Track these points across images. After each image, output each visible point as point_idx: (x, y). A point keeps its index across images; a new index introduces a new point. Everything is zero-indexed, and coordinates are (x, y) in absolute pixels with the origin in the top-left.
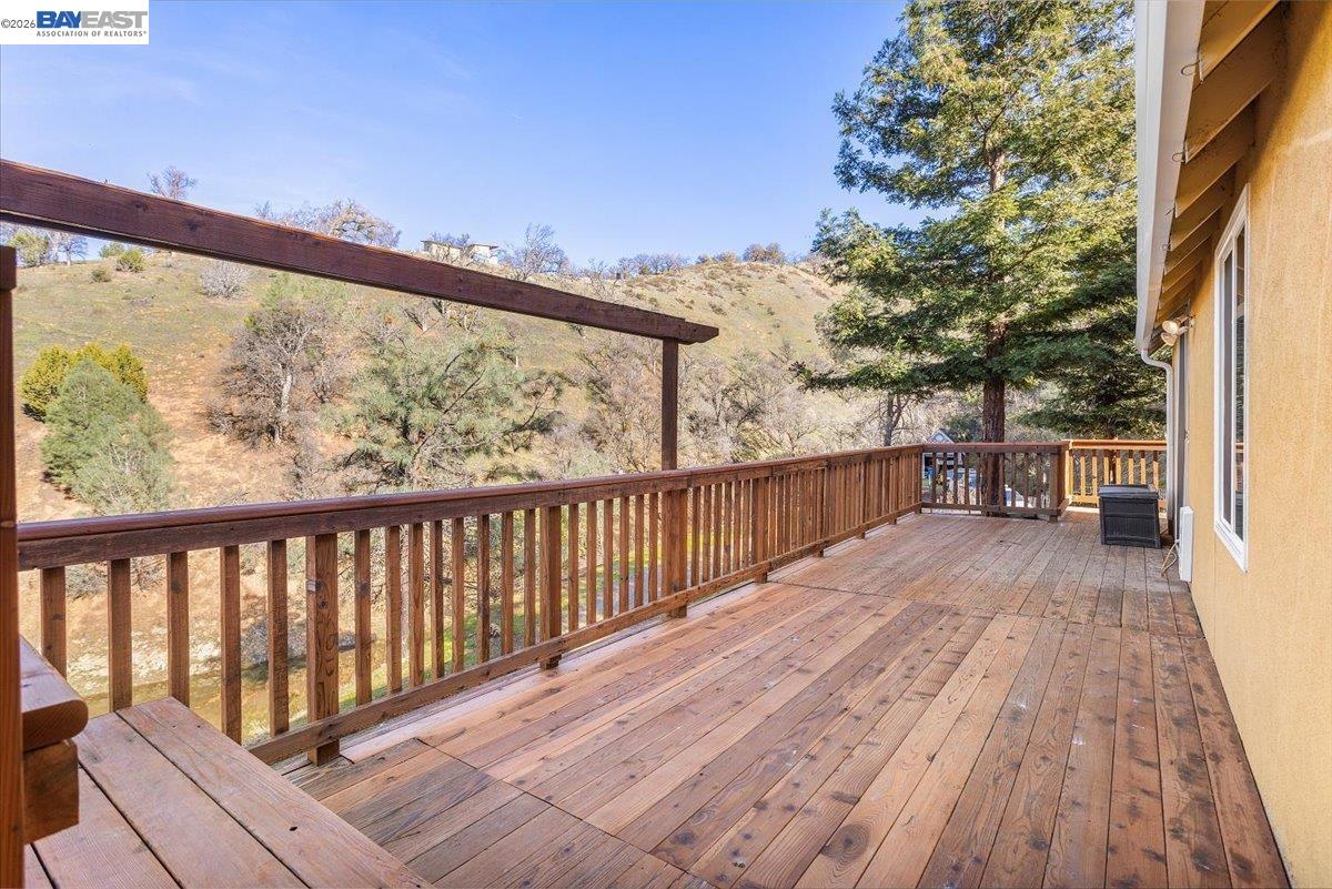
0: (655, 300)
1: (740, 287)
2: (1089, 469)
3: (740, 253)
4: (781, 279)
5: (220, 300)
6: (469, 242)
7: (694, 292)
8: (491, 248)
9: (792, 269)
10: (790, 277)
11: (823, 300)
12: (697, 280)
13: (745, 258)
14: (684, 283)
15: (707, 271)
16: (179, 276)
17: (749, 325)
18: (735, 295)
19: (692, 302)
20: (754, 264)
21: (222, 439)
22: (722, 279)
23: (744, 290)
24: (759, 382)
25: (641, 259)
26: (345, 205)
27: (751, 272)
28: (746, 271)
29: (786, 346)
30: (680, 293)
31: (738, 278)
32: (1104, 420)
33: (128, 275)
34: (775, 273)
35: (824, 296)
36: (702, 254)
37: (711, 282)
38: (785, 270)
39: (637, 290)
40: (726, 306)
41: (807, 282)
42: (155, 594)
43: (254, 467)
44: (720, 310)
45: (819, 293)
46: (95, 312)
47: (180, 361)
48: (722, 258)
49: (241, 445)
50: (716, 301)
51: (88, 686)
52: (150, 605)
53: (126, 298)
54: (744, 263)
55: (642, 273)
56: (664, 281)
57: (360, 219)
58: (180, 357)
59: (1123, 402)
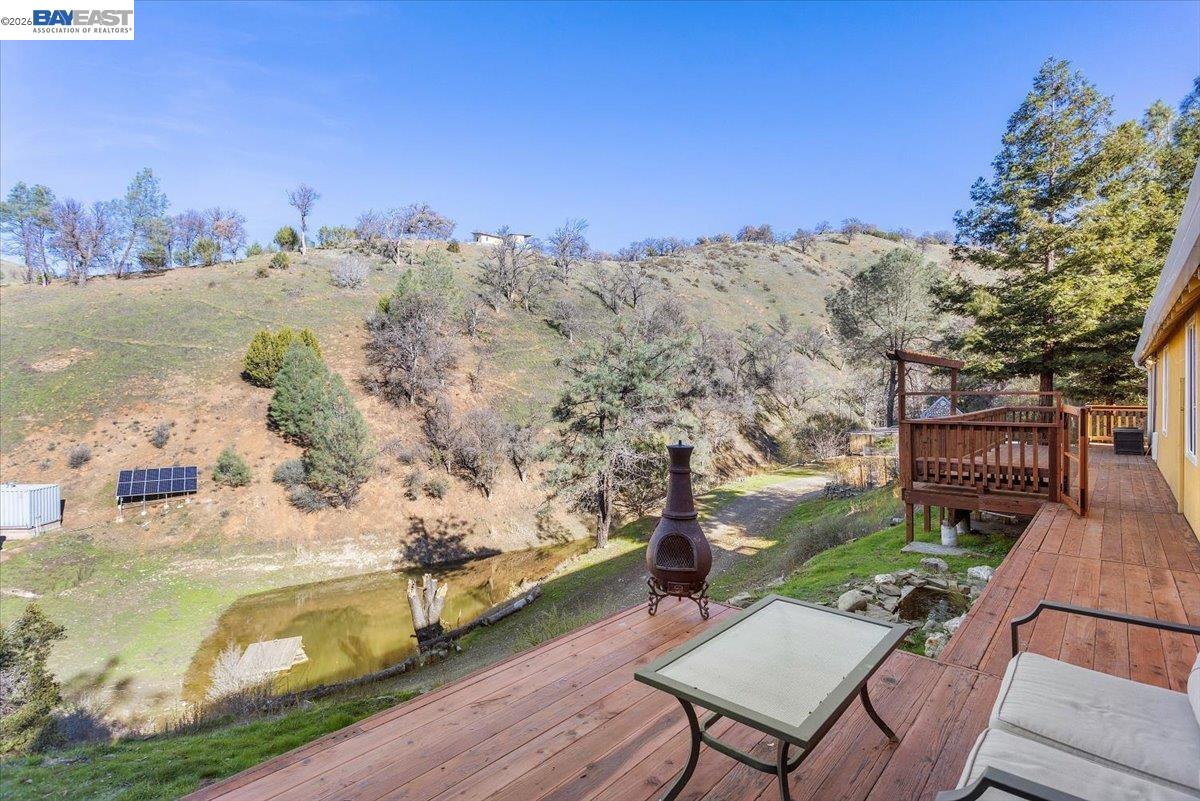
0: (666, 280)
1: (737, 266)
2: (1102, 423)
3: (734, 234)
4: (774, 258)
5: (348, 290)
6: (509, 232)
7: (698, 271)
8: (526, 236)
9: (783, 248)
10: (782, 255)
11: (814, 276)
12: (698, 260)
13: (739, 239)
14: (688, 263)
15: (707, 252)
16: (314, 271)
17: (748, 300)
18: (733, 274)
19: (697, 281)
20: (748, 243)
21: (375, 400)
22: (721, 259)
23: (741, 269)
24: (766, 353)
25: (649, 243)
26: (419, 207)
27: (746, 252)
28: (741, 251)
29: (783, 320)
30: (687, 272)
31: (735, 258)
32: (1106, 394)
33: (279, 271)
34: (768, 253)
35: (814, 272)
36: (700, 236)
37: (711, 262)
38: (777, 249)
39: (650, 271)
40: (727, 284)
41: (798, 260)
42: (356, 512)
43: (400, 421)
44: (722, 288)
45: (809, 270)
46: (267, 302)
47: (333, 339)
48: (719, 239)
49: (387, 405)
50: (717, 279)
51: (330, 573)
52: (354, 520)
53: (284, 290)
54: (740, 244)
55: (651, 255)
56: (672, 262)
57: (432, 218)
58: (332, 336)
59: (1121, 383)
